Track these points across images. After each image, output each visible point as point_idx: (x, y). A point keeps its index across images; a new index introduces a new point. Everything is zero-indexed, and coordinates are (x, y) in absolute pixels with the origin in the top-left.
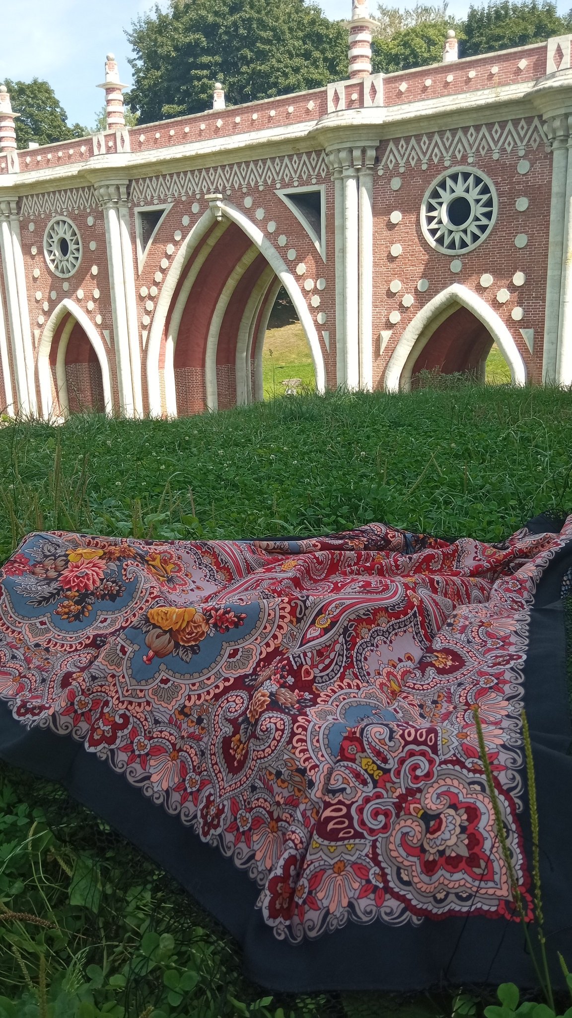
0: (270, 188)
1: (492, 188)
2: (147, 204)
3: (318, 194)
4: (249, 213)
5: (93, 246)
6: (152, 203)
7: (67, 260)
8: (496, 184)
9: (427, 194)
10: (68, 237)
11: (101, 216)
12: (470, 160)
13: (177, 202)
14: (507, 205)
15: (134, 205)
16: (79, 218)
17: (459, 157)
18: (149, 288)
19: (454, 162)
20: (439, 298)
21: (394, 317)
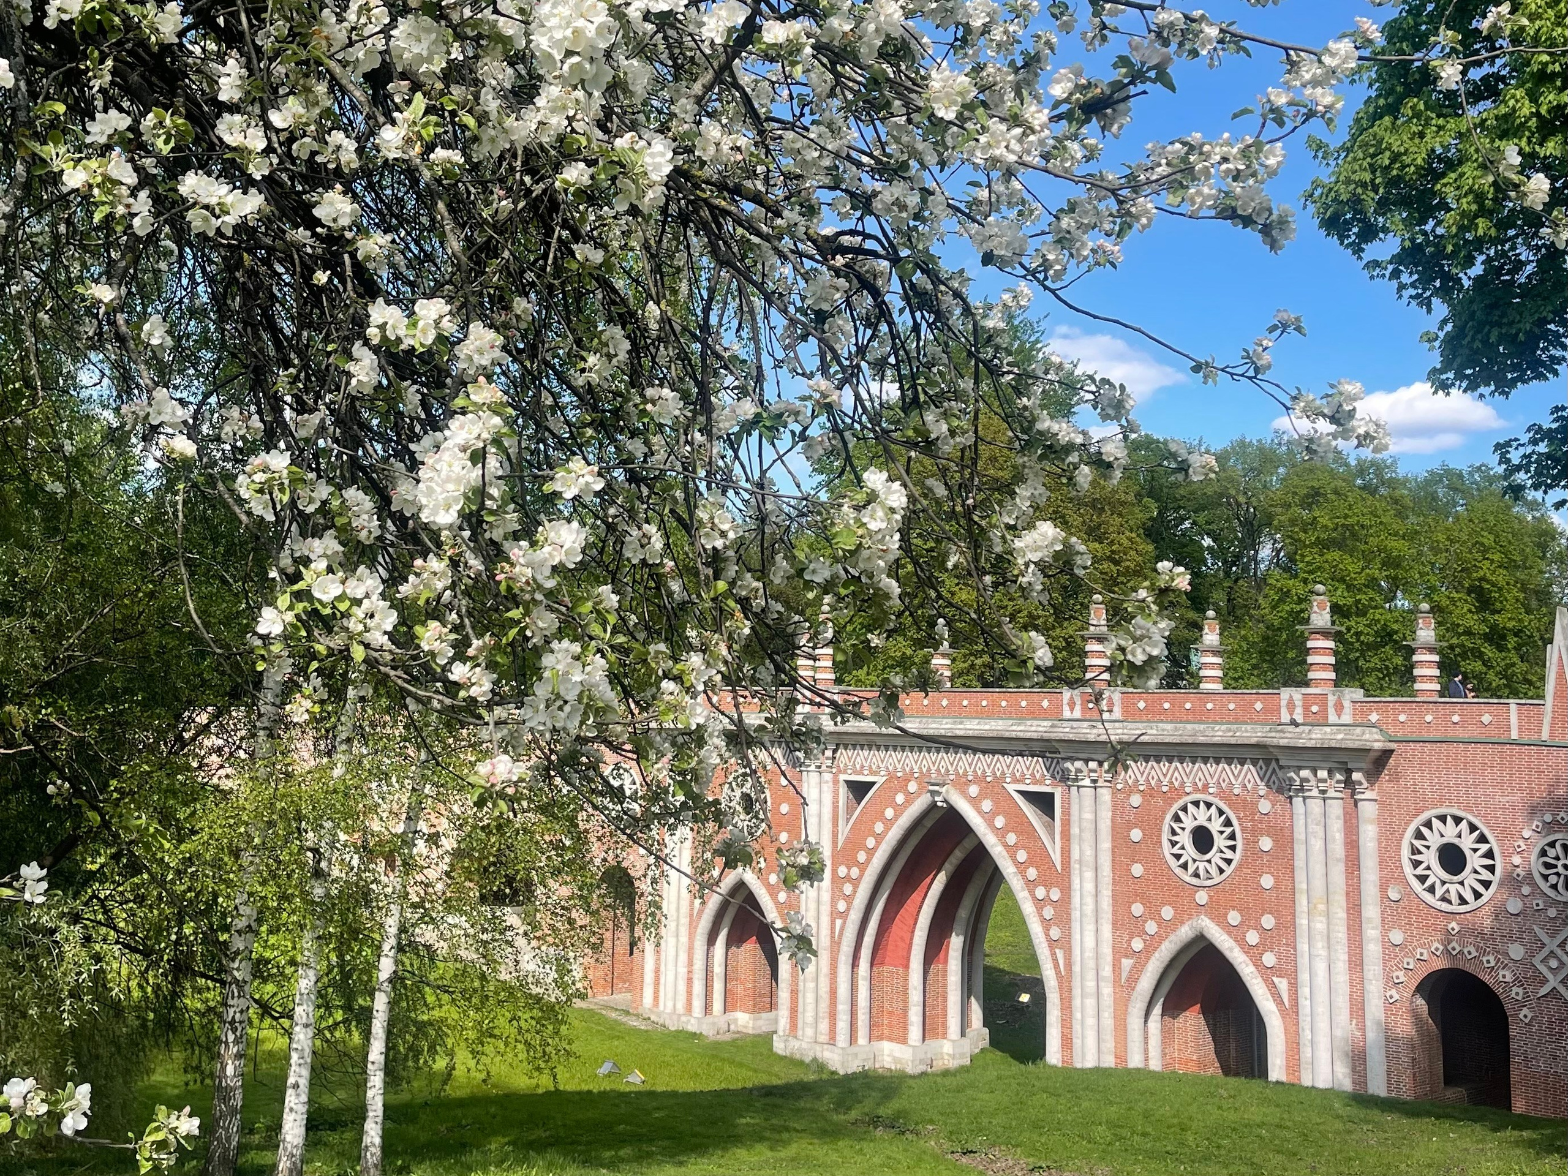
0: (1000, 780)
1: (1235, 822)
2: (855, 772)
3: (1052, 794)
4: (975, 802)
5: (784, 809)
6: (861, 773)
8: (1239, 818)
9: (1169, 816)
11: (800, 777)
12: (1211, 790)
13: (891, 777)
14: (1251, 843)
15: (840, 771)
17: (1200, 785)
18: (849, 868)
19: (1197, 790)
20: (1185, 932)
21: (1137, 944)
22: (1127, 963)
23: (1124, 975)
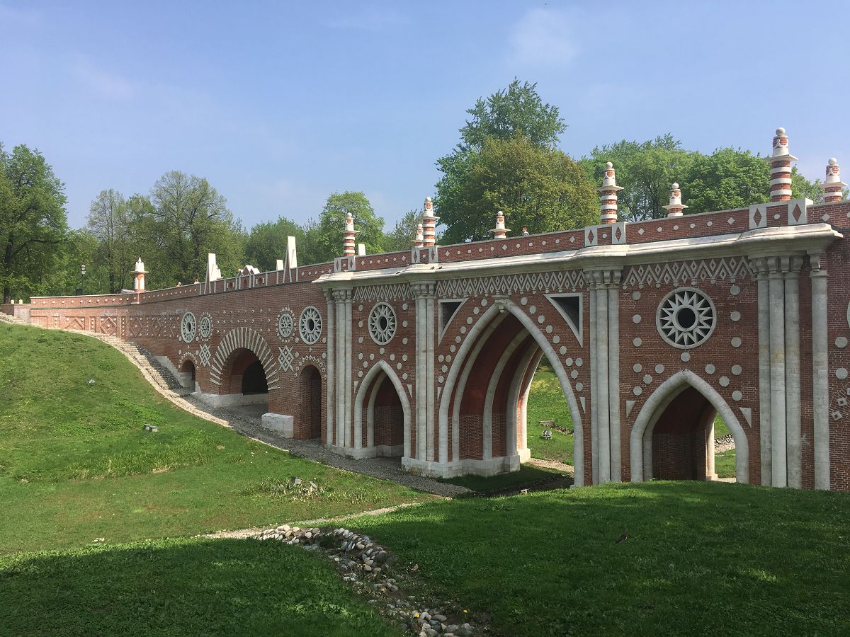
0: (541, 293)
1: (712, 303)
2: (448, 298)
3: (578, 298)
4: (525, 309)
5: (405, 324)
6: (451, 298)
7: (385, 333)
8: (714, 301)
9: (661, 305)
10: (387, 317)
11: (413, 304)
12: (693, 283)
13: (471, 298)
14: (724, 316)
15: (438, 298)
16: (397, 304)
17: (685, 281)
18: (445, 356)
19: (681, 284)
20: (674, 379)
21: (638, 391)
22: (630, 403)
23: (628, 412)
